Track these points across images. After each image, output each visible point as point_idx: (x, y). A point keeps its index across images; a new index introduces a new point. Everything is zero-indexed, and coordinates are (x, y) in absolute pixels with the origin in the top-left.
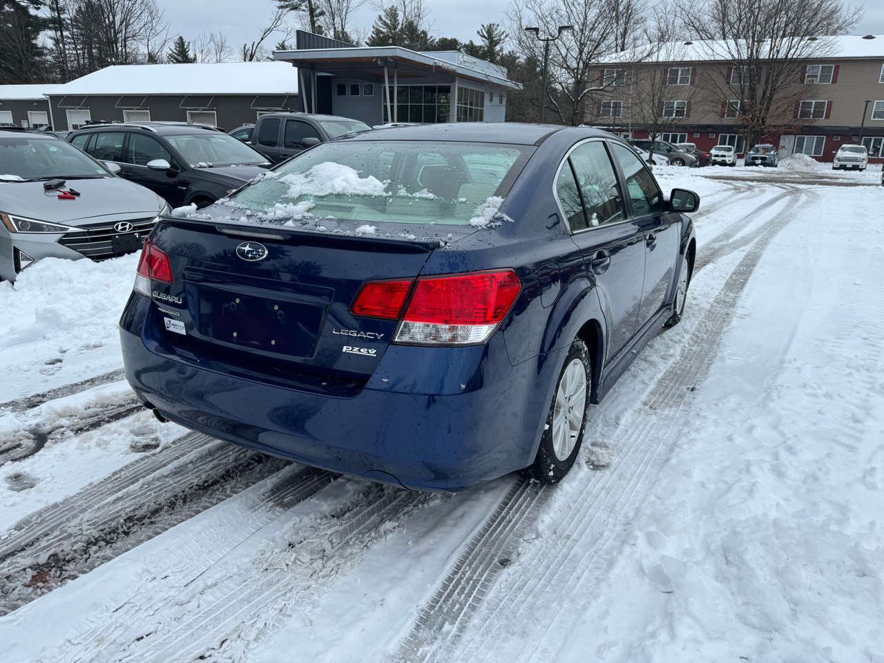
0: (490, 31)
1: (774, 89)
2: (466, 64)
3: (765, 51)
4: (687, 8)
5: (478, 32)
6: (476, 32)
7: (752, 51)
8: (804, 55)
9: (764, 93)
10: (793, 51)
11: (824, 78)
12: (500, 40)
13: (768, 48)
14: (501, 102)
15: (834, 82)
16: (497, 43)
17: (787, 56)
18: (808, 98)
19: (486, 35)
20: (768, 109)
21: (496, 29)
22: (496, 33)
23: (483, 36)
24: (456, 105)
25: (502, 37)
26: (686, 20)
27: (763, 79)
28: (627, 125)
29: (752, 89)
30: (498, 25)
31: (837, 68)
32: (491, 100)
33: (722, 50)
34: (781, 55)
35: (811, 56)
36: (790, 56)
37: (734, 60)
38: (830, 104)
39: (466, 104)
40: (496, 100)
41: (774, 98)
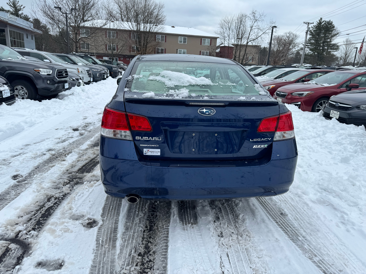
0: (14, 4)
1: (147, 43)
2: (12, 19)
3: (142, 28)
4: (107, 7)
5: (7, 3)
6: (6, 3)
7: (137, 27)
8: (155, 31)
9: (144, 44)
10: (151, 29)
11: (162, 40)
12: (21, 9)
13: (143, 27)
14: (32, 39)
15: (165, 41)
16: (19, 10)
17: (150, 31)
18: (158, 47)
19: (12, 5)
20: (146, 50)
21: (17, 3)
22: (18, 5)
23: (11, 6)
24: (10, 39)
25: (22, 7)
26: (107, 12)
27: (143, 38)
28: (94, 53)
29: (140, 42)
30: (18, 2)
31: (165, 36)
32: (27, 38)
33: (127, 26)
34: (148, 30)
35: (158, 32)
36: (151, 31)
37: (132, 30)
38: (165, 49)
39: (14, 38)
40: (30, 37)
41: (147, 46)
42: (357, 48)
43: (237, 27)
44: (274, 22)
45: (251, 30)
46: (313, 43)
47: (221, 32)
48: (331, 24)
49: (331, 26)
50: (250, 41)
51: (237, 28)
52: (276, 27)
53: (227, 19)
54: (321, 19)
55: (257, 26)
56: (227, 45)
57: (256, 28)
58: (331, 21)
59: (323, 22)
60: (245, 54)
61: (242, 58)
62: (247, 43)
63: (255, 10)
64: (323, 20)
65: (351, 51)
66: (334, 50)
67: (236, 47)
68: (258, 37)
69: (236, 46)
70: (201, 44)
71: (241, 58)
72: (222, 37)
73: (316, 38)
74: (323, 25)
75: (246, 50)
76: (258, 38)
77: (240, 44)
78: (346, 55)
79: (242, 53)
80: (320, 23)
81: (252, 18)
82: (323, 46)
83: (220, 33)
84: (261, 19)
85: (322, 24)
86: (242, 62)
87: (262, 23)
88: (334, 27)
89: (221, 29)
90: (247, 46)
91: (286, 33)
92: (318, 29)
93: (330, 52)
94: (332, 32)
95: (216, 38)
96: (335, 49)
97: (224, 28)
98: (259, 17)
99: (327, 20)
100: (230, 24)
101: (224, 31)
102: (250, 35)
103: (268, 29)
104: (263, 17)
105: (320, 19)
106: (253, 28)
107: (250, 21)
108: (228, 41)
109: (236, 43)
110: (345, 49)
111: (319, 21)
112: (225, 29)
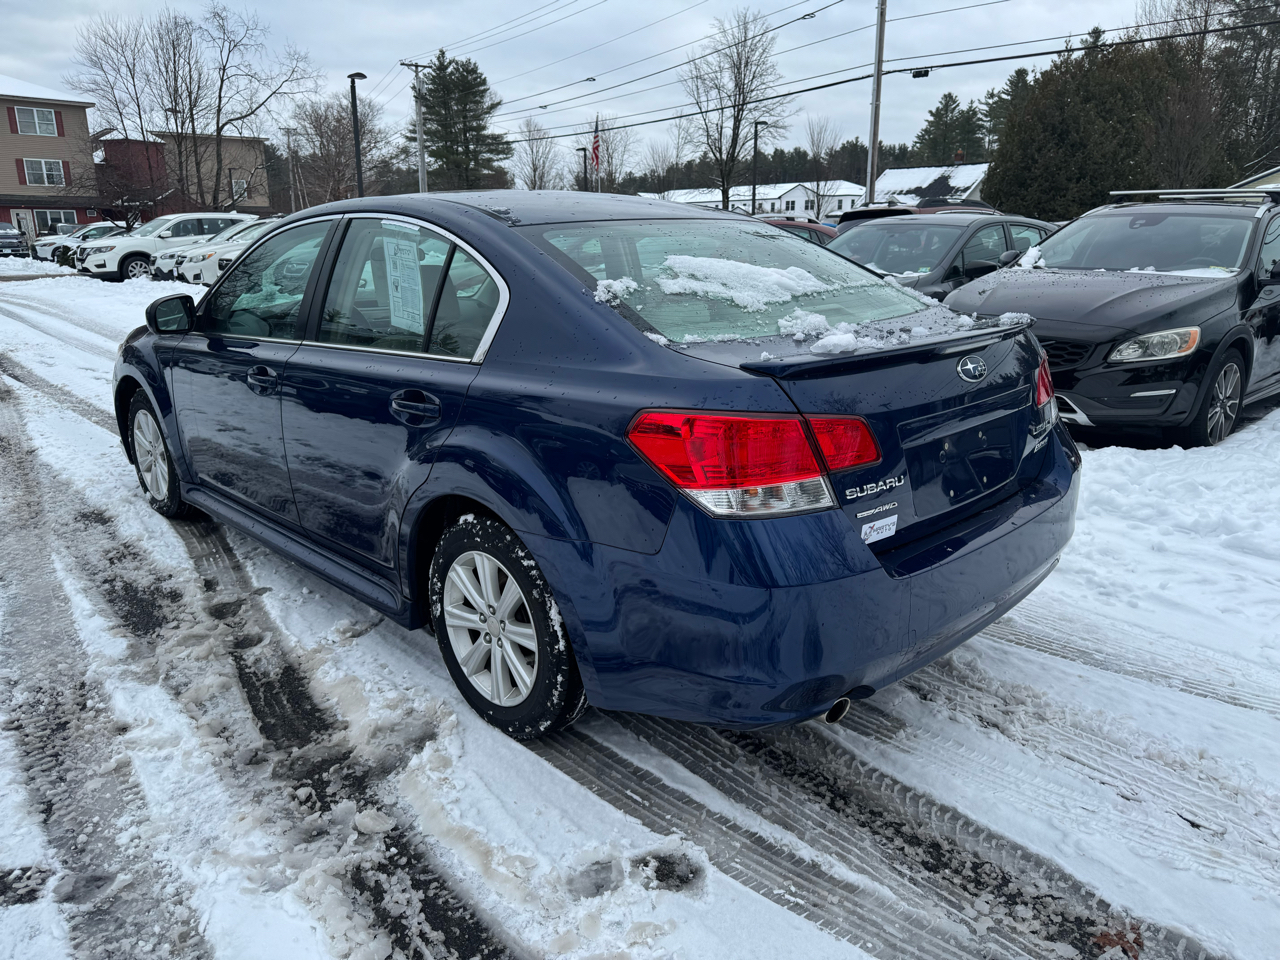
42: (584, 149)
43: (167, 68)
44: (302, 54)
45: (222, 81)
46: (437, 131)
47: (95, 83)
48: (474, 71)
49: (475, 79)
50: (230, 121)
51: (163, 69)
52: (362, 76)
53: (112, 32)
54: (443, 53)
55: (242, 67)
56: (135, 135)
57: (240, 72)
58: (473, 61)
59: (450, 63)
60: (220, 169)
61: (211, 184)
62: (219, 129)
63: (221, 7)
64: (449, 56)
65: (547, 158)
66: (501, 156)
67: (179, 146)
68: (254, 106)
69: (179, 138)
70: (14, 130)
71: (209, 184)
72: (108, 103)
73: (438, 114)
74: (452, 73)
75: (219, 155)
76: (257, 112)
77: (190, 131)
78: (535, 171)
79: (209, 166)
80: (442, 67)
81: (216, 34)
82: (466, 143)
83: (93, 86)
84: (252, 43)
85: (449, 70)
86: (215, 198)
87: (258, 53)
88: (484, 82)
89: (94, 71)
90: (219, 139)
91: (336, 96)
92: (439, 85)
93: (490, 160)
94: (482, 97)
95: (80, 108)
96: (502, 152)
97: (106, 67)
98: (242, 32)
99: (462, 59)
100: (128, 53)
101: (111, 79)
102: (224, 101)
103: (285, 78)
104: (257, 33)
105: (438, 53)
106: (230, 72)
107: (211, 44)
108: (138, 120)
109: (172, 126)
110: (529, 151)
111: (438, 58)
112: (113, 73)
